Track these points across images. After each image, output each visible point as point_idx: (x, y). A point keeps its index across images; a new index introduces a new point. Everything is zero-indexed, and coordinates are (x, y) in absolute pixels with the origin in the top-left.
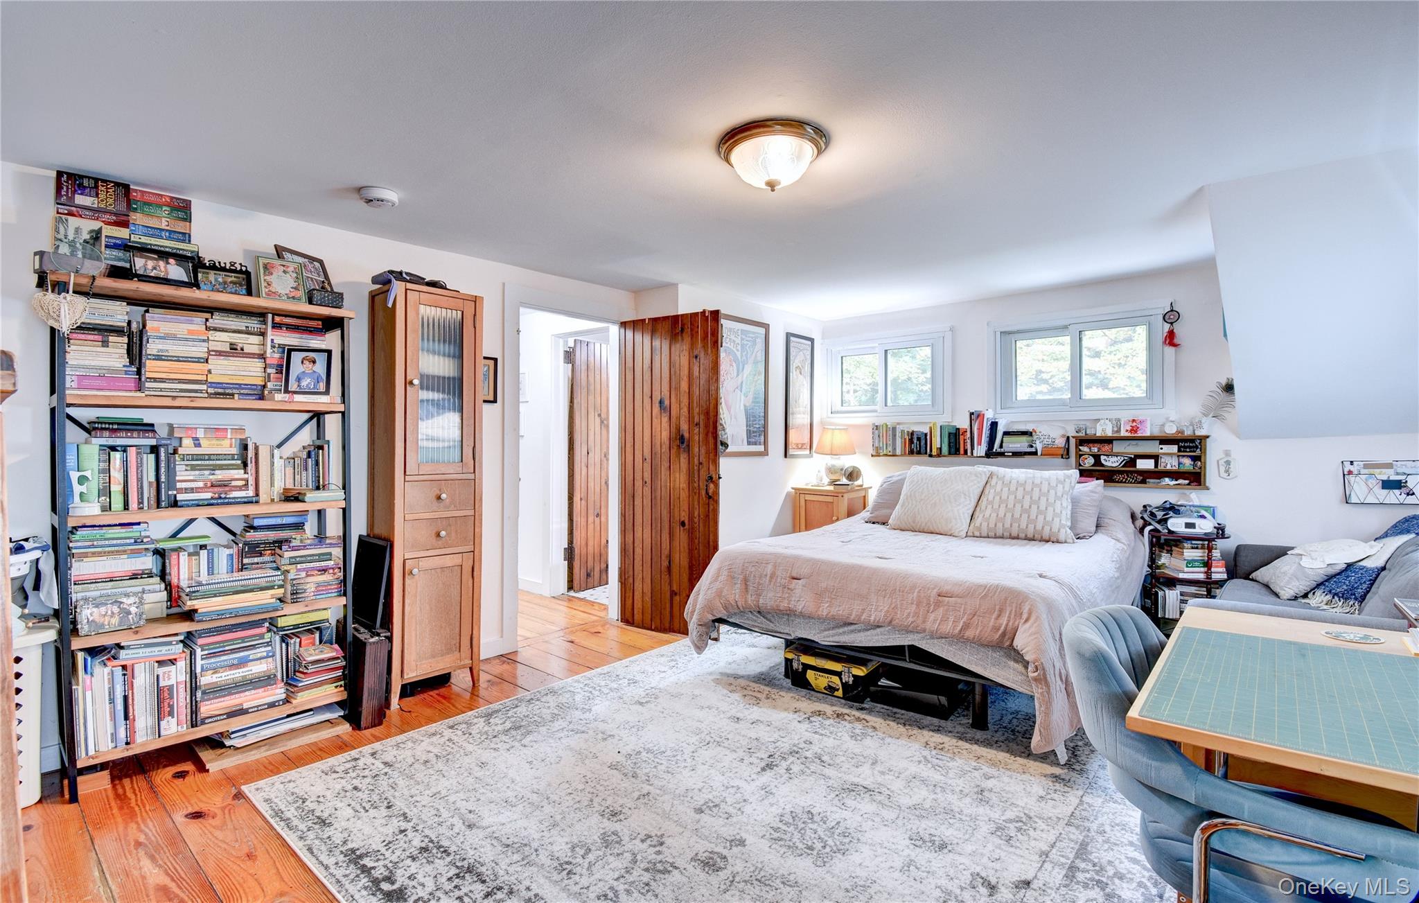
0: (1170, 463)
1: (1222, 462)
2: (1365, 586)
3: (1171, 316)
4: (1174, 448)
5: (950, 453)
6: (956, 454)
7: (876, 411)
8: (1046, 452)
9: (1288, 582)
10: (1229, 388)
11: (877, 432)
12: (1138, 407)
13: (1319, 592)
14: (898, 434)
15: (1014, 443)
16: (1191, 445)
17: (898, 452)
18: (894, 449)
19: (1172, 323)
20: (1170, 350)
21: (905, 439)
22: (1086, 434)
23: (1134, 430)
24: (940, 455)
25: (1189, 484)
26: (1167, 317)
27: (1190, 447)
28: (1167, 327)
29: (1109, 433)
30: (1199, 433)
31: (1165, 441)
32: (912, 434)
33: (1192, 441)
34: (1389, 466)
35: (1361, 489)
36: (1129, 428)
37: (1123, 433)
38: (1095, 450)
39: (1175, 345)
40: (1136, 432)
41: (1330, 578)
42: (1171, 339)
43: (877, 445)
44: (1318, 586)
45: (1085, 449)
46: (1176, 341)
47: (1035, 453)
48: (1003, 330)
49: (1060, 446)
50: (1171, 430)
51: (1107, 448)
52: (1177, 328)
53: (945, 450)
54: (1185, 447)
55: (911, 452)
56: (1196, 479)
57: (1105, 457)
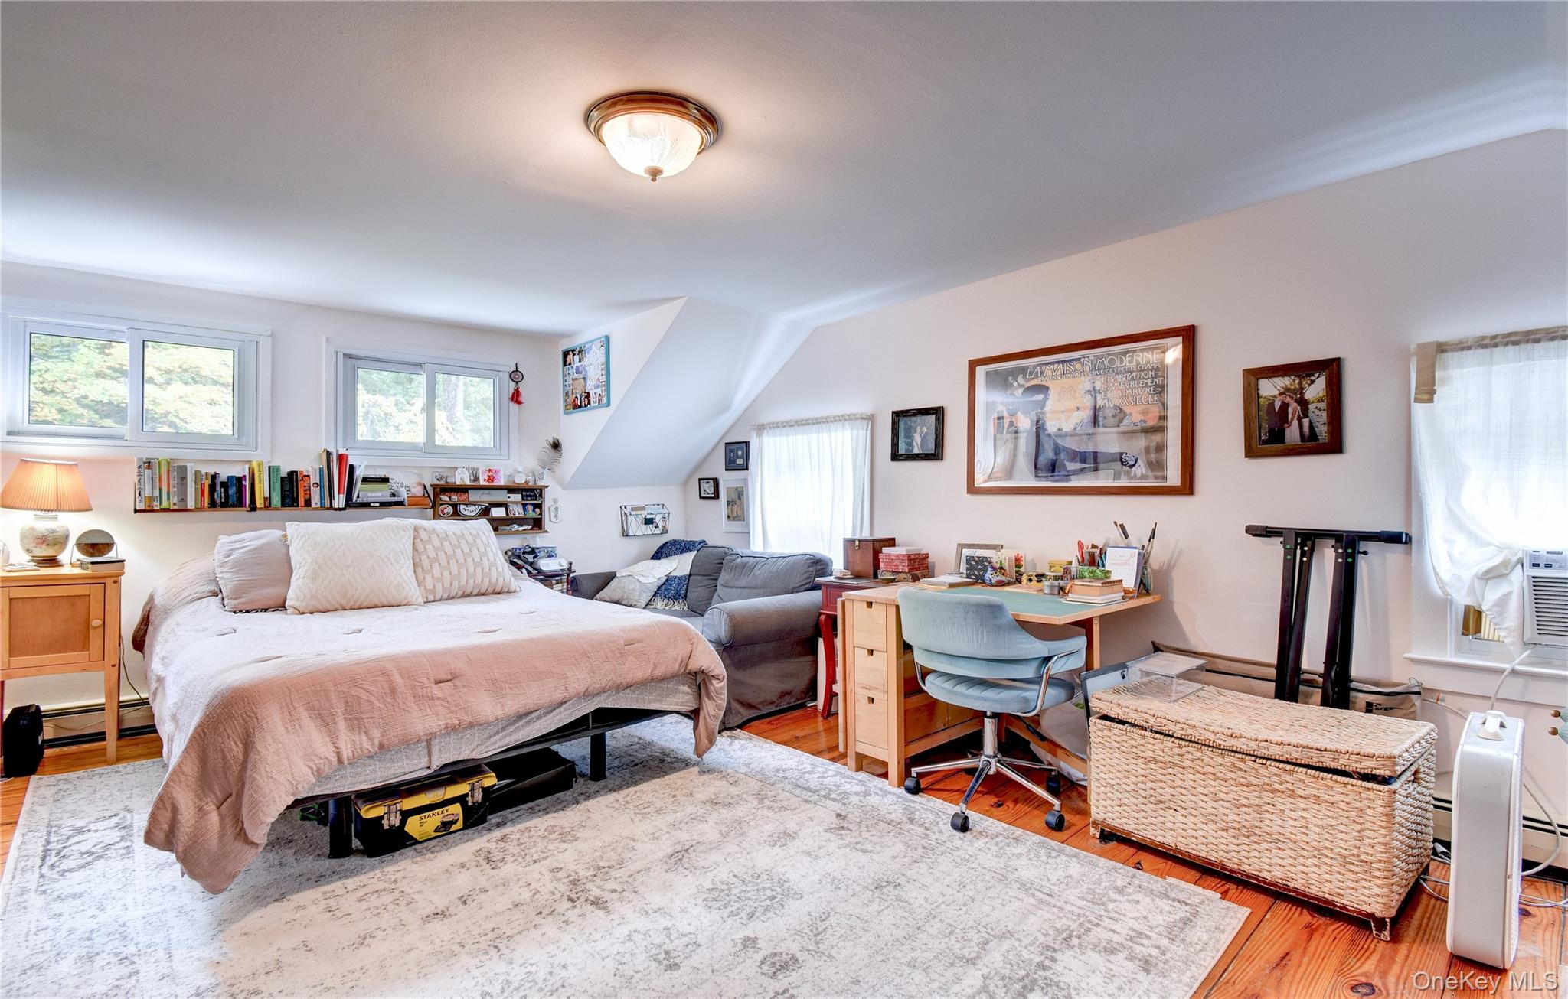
0: (517, 511)
1: (552, 509)
2: (684, 589)
3: (516, 376)
4: (518, 497)
5: (283, 505)
6: (293, 506)
7: (122, 438)
8: (413, 502)
9: (640, 596)
10: (556, 446)
11: (148, 472)
12: (491, 457)
13: (658, 599)
14: (190, 478)
15: (377, 491)
16: (532, 494)
17: (191, 503)
18: (183, 500)
19: (517, 382)
20: (514, 406)
21: (203, 485)
22: (447, 482)
23: (491, 479)
24: (268, 505)
25: (531, 529)
26: (512, 376)
27: (530, 496)
28: (512, 385)
29: (468, 482)
30: (540, 483)
31: (511, 490)
32: (214, 477)
33: (532, 490)
34: (643, 509)
35: (636, 527)
36: (487, 478)
37: (482, 483)
38: (455, 499)
39: (519, 402)
40: (492, 481)
41: (659, 588)
42: (516, 397)
43: (148, 493)
44: (655, 595)
45: (445, 498)
46: (522, 399)
47: (401, 504)
48: (347, 351)
49: (418, 495)
50: (520, 480)
51: (463, 497)
52: (522, 387)
53: (277, 500)
54: (527, 496)
55: (213, 504)
56: (538, 524)
57: (464, 506)
